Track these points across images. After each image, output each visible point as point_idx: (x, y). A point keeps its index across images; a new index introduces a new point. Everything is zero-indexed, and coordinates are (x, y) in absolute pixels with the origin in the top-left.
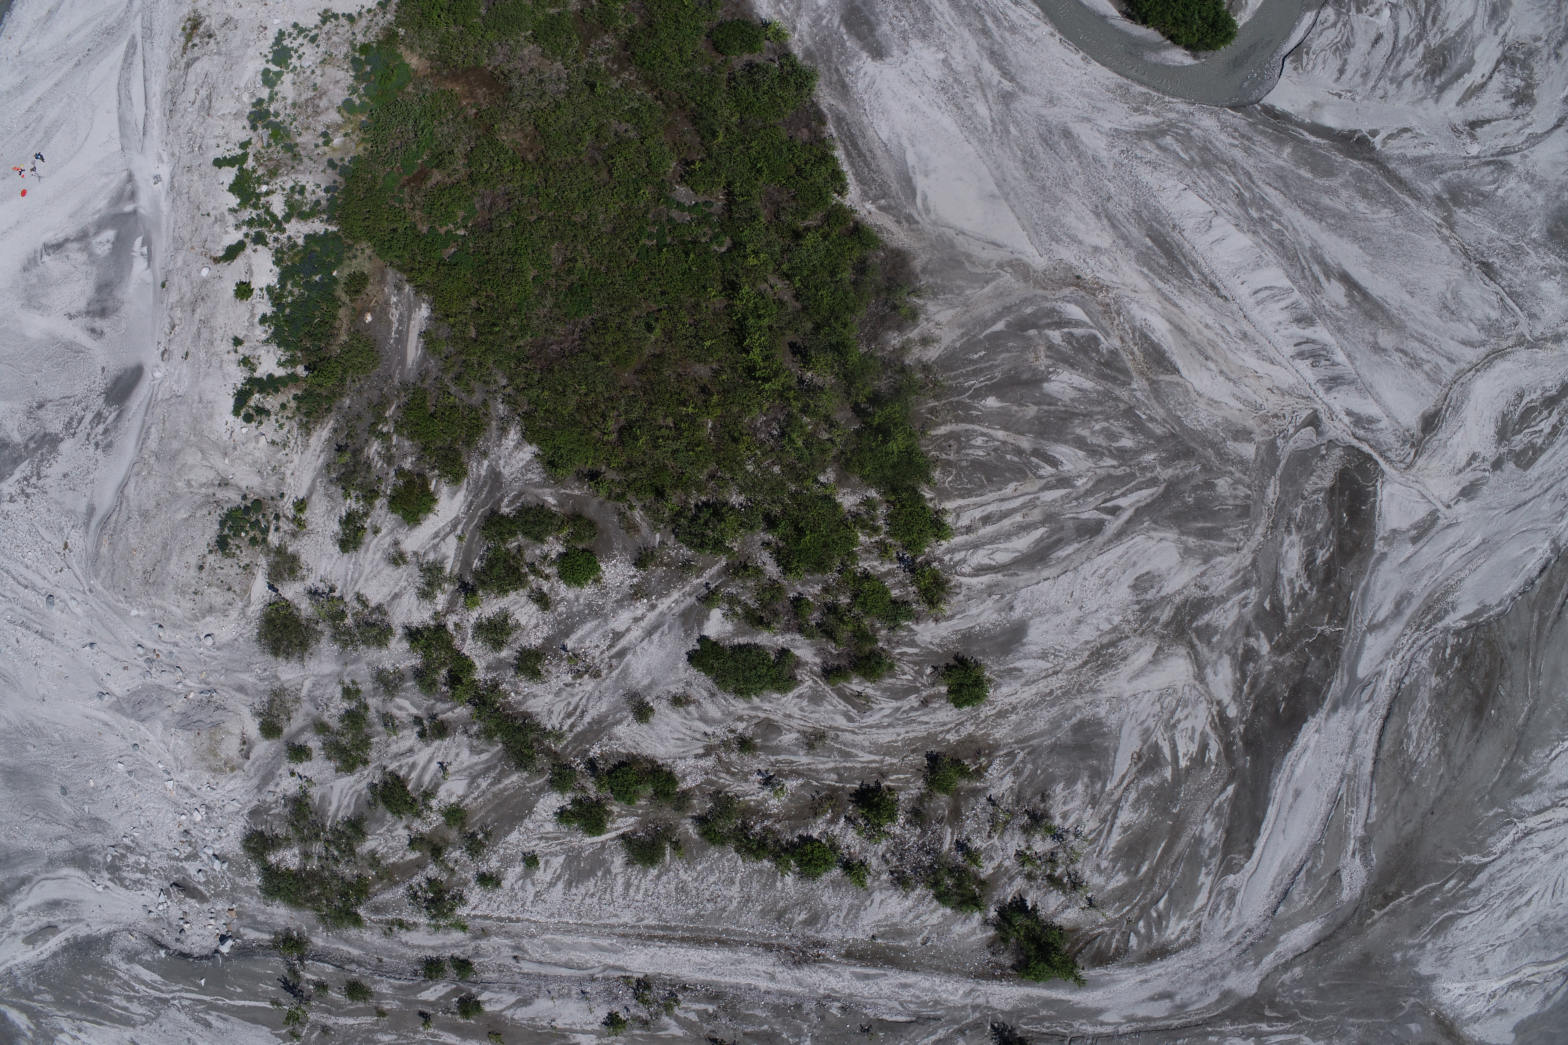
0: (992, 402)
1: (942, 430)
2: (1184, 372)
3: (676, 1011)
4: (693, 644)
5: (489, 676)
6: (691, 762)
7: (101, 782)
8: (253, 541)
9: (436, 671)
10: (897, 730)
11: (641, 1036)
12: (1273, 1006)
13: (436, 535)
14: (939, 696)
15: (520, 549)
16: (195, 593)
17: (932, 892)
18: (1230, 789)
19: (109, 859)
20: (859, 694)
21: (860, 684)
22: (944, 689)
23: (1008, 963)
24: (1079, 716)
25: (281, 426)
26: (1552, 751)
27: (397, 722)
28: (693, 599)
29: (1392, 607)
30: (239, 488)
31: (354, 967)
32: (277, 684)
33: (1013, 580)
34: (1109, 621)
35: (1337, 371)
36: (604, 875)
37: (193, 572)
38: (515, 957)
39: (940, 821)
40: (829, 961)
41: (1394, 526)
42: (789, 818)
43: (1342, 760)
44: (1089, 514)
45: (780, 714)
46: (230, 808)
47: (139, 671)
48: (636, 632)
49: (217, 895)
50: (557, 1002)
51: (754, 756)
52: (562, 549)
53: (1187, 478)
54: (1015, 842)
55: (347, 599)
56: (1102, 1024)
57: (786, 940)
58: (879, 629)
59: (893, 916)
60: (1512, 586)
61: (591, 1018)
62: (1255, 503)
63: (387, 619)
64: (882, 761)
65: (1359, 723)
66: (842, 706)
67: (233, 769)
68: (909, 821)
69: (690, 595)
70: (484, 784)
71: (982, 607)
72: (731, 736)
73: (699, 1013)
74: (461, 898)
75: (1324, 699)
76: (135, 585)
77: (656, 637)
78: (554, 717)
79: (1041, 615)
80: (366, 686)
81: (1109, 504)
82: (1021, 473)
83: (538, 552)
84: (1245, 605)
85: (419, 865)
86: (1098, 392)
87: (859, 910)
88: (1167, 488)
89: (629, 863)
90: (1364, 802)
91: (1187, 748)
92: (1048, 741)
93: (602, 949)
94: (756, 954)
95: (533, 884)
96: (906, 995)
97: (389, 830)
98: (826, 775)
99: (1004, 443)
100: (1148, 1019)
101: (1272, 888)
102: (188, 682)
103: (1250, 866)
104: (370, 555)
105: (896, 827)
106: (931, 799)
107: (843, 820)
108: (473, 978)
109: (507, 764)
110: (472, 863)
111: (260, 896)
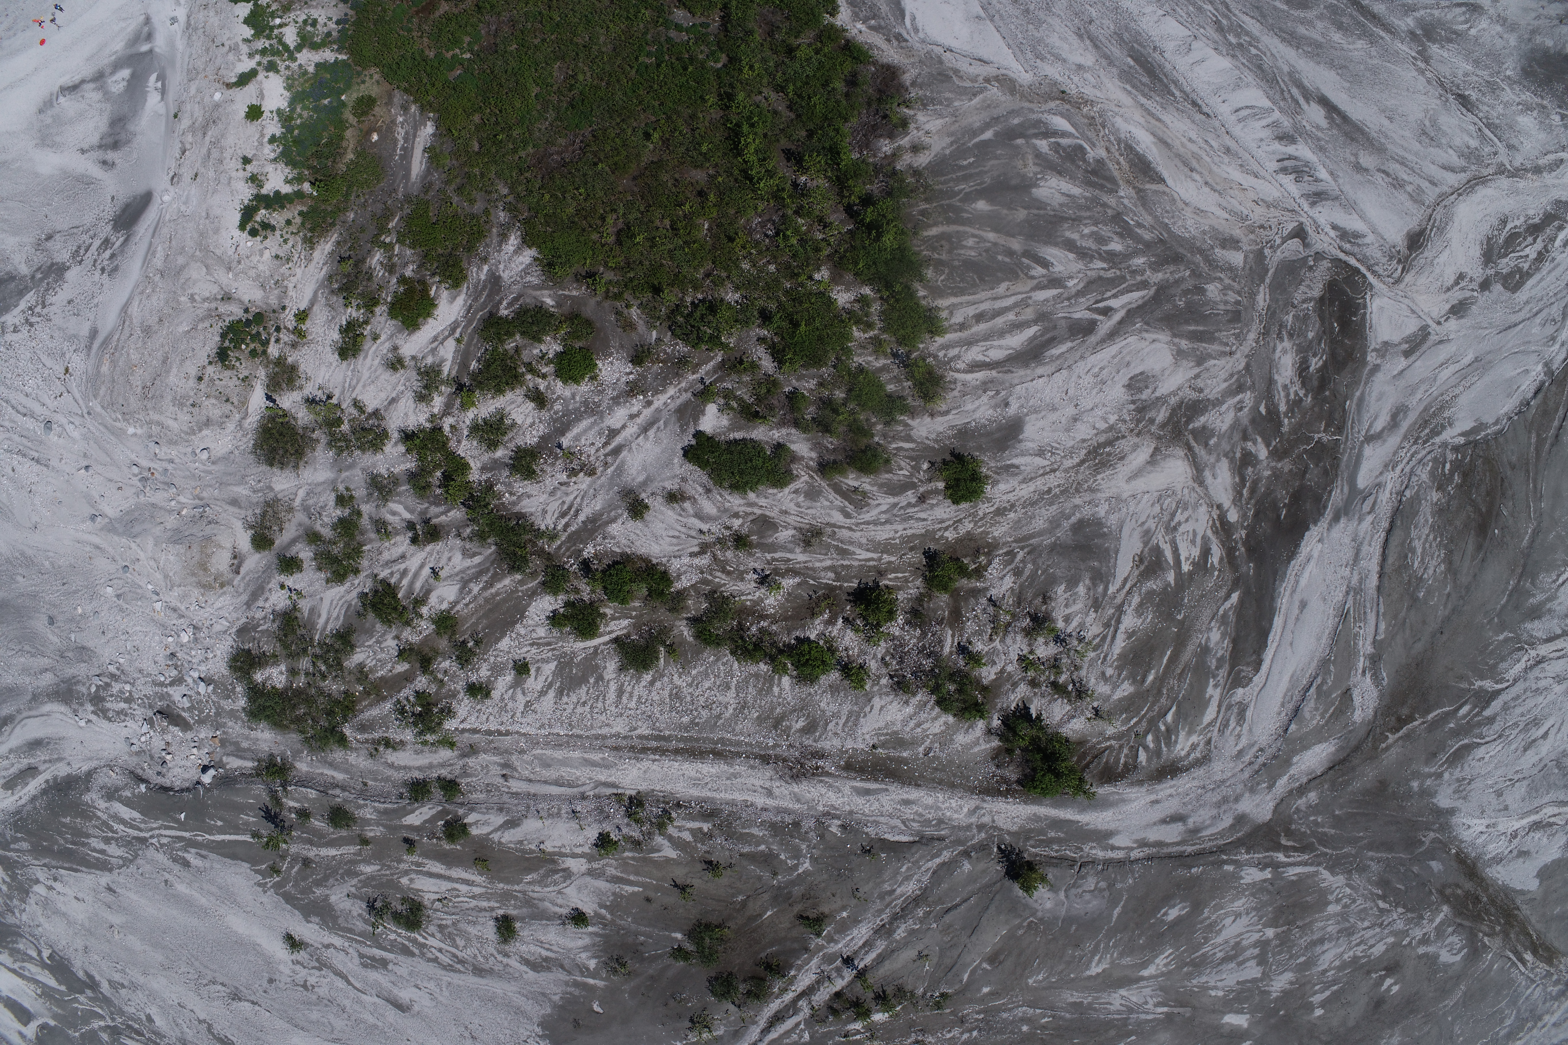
0: (981, 205)
1: (934, 231)
2: (1170, 182)
3: (671, 830)
4: (688, 439)
5: (484, 477)
6: (686, 560)
7: (89, 608)
8: (253, 353)
9: (430, 473)
10: (895, 527)
11: (633, 858)
12: (1289, 834)
13: (435, 339)
14: (936, 492)
15: (517, 350)
16: (193, 405)
17: (934, 697)
18: (1235, 597)
19: (93, 689)
20: (856, 490)
21: (856, 479)
22: (941, 485)
23: (1014, 777)
24: (1078, 515)
25: (286, 241)
26: (1559, 576)
27: (390, 528)
28: (689, 394)
29: (1388, 418)
30: (241, 302)
31: (337, 792)
32: (271, 495)
33: (1008, 377)
34: (1105, 420)
35: (1320, 187)
36: (597, 682)
37: (192, 383)
38: (504, 776)
39: (940, 623)
40: (828, 774)
41: (1386, 339)
42: (786, 619)
44: (1081, 314)
45: (776, 510)
46: (217, 628)
47: (134, 490)
48: (632, 429)
49: (201, 722)
50: (547, 823)
51: (751, 555)
52: (559, 348)
53: (1177, 282)
54: (1017, 645)
55: (344, 406)
56: (1113, 848)
57: (783, 751)
58: (875, 424)
59: (893, 723)
60: (1508, 405)
61: (581, 840)
62: (1246, 309)
63: (383, 424)
64: (880, 559)
65: (1361, 534)
66: (839, 501)
67: (222, 586)
68: (908, 622)
69: (686, 391)
70: (476, 588)
71: (977, 403)
72: (727, 533)
73: (693, 832)
74: (450, 711)
75: (1325, 507)
76: (134, 403)
77: (651, 433)
78: (548, 516)
79: (1036, 412)
80: (360, 492)
81: (1101, 305)
82: (1013, 272)
83: (536, 352)
84: (1241, 409)
85: (407, 678)
86: (1086, 198)
87: (858, 717)
88: (1157, 291)
89: (622, 669)
90: (1371, 617)
91: (1189, 552)
92: (1048, 541)
93: (593, 764)
94: (752, 767)
95: (524, 693)
96: (908, 812)
97: (378, 642)
98: (823, 574)
99: (995, 244)
100: (1160, 844)
101: (1283, 705)
102: (182, 499)
103: (1258, 679)
104: (369, 361)
105: (896, 627)
106: (930, 599)
107: (841, 620)
108: (460, 799)
109: (499, 567)
110: (461, 673)
111: (245, 719)
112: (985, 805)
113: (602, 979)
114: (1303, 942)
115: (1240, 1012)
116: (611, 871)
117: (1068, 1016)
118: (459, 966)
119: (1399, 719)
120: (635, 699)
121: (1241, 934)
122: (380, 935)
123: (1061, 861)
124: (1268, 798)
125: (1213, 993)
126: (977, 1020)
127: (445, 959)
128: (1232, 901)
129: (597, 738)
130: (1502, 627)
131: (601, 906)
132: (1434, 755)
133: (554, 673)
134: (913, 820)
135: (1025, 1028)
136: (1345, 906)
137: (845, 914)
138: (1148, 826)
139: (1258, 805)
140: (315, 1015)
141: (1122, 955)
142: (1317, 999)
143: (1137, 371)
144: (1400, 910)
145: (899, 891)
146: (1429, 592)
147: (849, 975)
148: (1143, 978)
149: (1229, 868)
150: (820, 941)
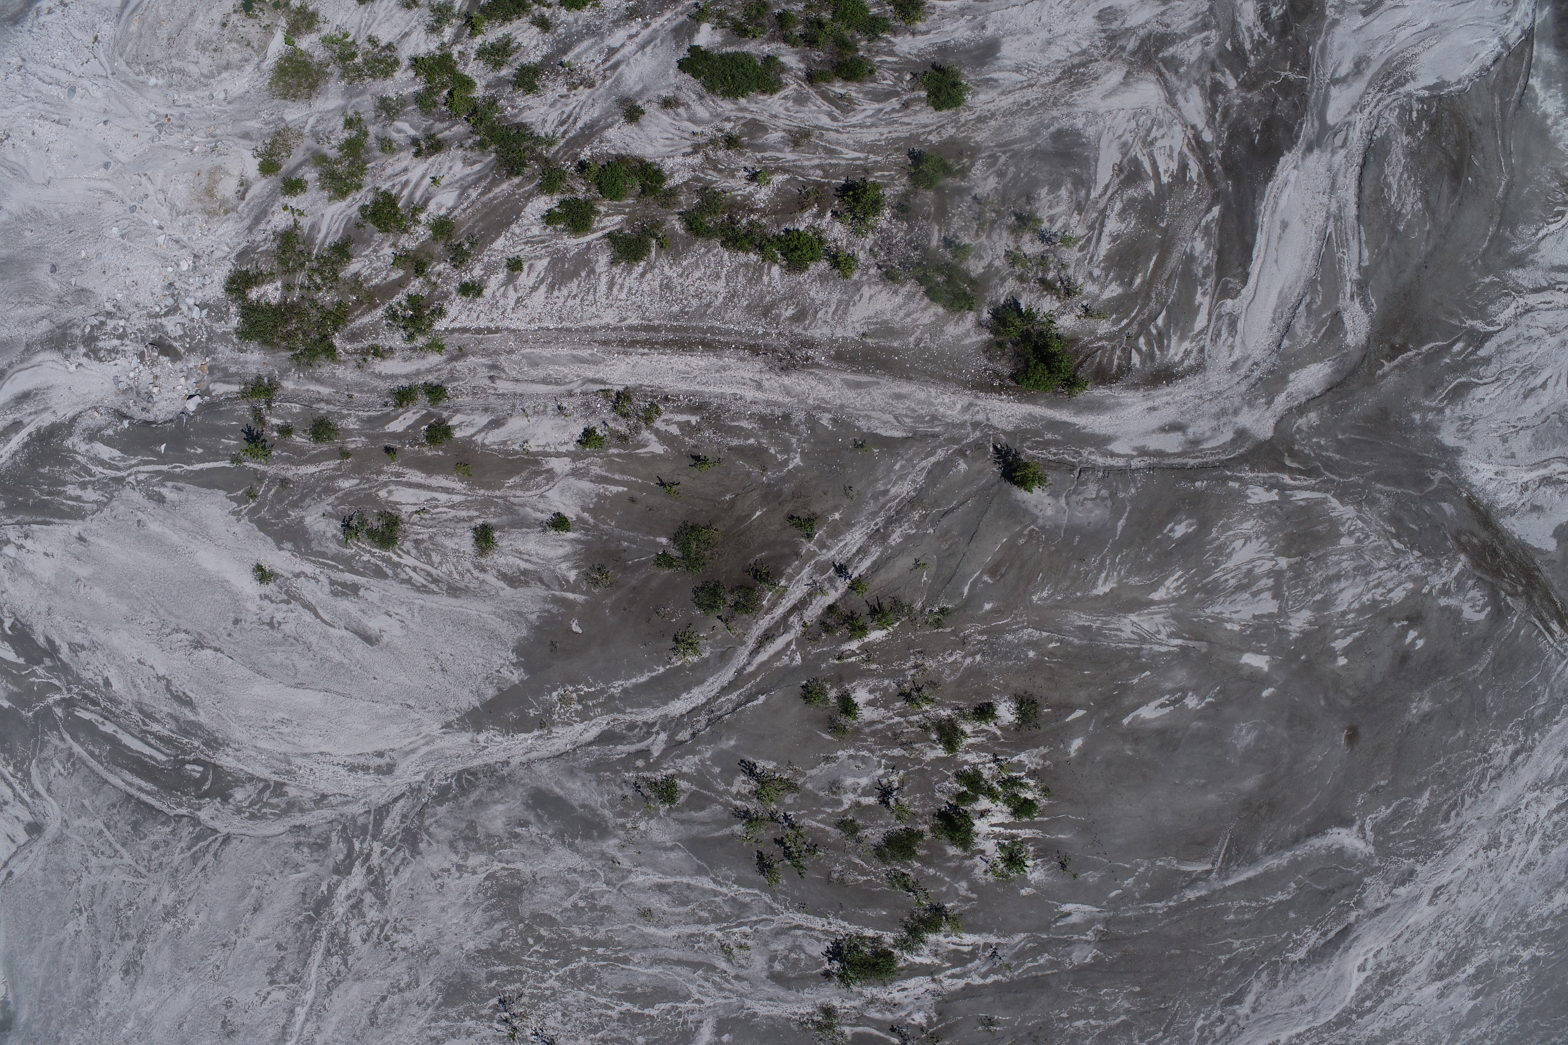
3: (658, 424)
4: (683, 53)
5: (488, 93)
6: (679, 159)
7: (92, 251)
8: (276, 5)
9: (437, 94)
10: (880, 130)
11: (618, 455)
12: (1293, 455)
14: (919, 99)
16: (215, 50)
17: (923, 288)
18: (1216, 210)
19: (87, 330)
20: (842, 97)
21: (843, 87)
22: (923, 94)
23: (1007, 371)
24: (1057, 126)
26: (1538, 230)
27: (394, 145)
28: (685, 17)
31: (322, 405)
32: (282, 125)
33: (984, 5)
34: (1078, 45)
36: (588, 275)
37: (216, 28)
38: (491, 378)
39: (927, 218)
40: (818, 366)
42: (775, 213)
43: (1325, 199)
45: (766, 115)
46: (218, 254)
47: (149, 136)
48: (631, 47)
49: (191, 350)
50: (533, 420)
51: (742, 154)
54: (1003, 242)
55: (359, 42)
56: (1113, 455)
57: (772, 340)
58: (859, 40)
59: (883, 313)
61: (566, 437)
63: (395, 54)
64: (866, 159)
65: (1336, 166)
66: (826, 107)
67: (226, 212)
68: (894, 216)
69: (682, 14)
70: (474, 194)
71: (955, 25)
72: (719, 134)
74: (441, 312)
75: (1298, 137)
76: (158, 53)
77: (648, 49)
78: (548, 125)
79: (1011, 34)
80: (368, 114)
84: (1207, 44)
85: (400, 284)
87: (848, 305)
89: (614, 262)
90: (1354, 245)
91: (1167, 166)
92: (1029, 147)
93: (582, 361)
94: (742, 359)
95: (516, 290)
96: (901, 407)
97: (375, 251)
98: (811, 171)
100: (1160, 454)
101: (1273, 321)
102: (195, 138)
103: (1246, 292)
104: (385, 3)
105: (884, 219)
106: (916, 194)
107: (829, 214)
108: (445, 403)
109: (498, 173)
110: (455, 274)
111: (236, 341)
112: (979, 402)
113: (582, 593)
114: (1319, 576)
115: (1258, 651)
116: (596, 470)
117: (1076, 641)
119: (1393, 347)
120: (625, 290)
121: (1253, 561)
122: (353, 556)
123: (1060, 465)
124: (1268, 414)
125: (1229, 626)
126: (980, 642)
127: (418, 579)
128: (1241, 522)
129: (586, 331)
130: (1487, 270)
131: (584, 509)
132: (1433, 388)
133: (546, 269)
134: (906, 416)
135: (1031, 654)
136: (1358, 541)
137: (837, 516)
138: (1146, 433)
139: (1257, 421)
140: (278, 658)
141: (1129, 573)
142: (1339, 644)
143: (1106, 5)
144: (1416, 553)
145: (893, 491)
146: (1409, 226)
147: (842, 585)
148: (1153, 603)
149: (1235, 485)
150: (811, 546)
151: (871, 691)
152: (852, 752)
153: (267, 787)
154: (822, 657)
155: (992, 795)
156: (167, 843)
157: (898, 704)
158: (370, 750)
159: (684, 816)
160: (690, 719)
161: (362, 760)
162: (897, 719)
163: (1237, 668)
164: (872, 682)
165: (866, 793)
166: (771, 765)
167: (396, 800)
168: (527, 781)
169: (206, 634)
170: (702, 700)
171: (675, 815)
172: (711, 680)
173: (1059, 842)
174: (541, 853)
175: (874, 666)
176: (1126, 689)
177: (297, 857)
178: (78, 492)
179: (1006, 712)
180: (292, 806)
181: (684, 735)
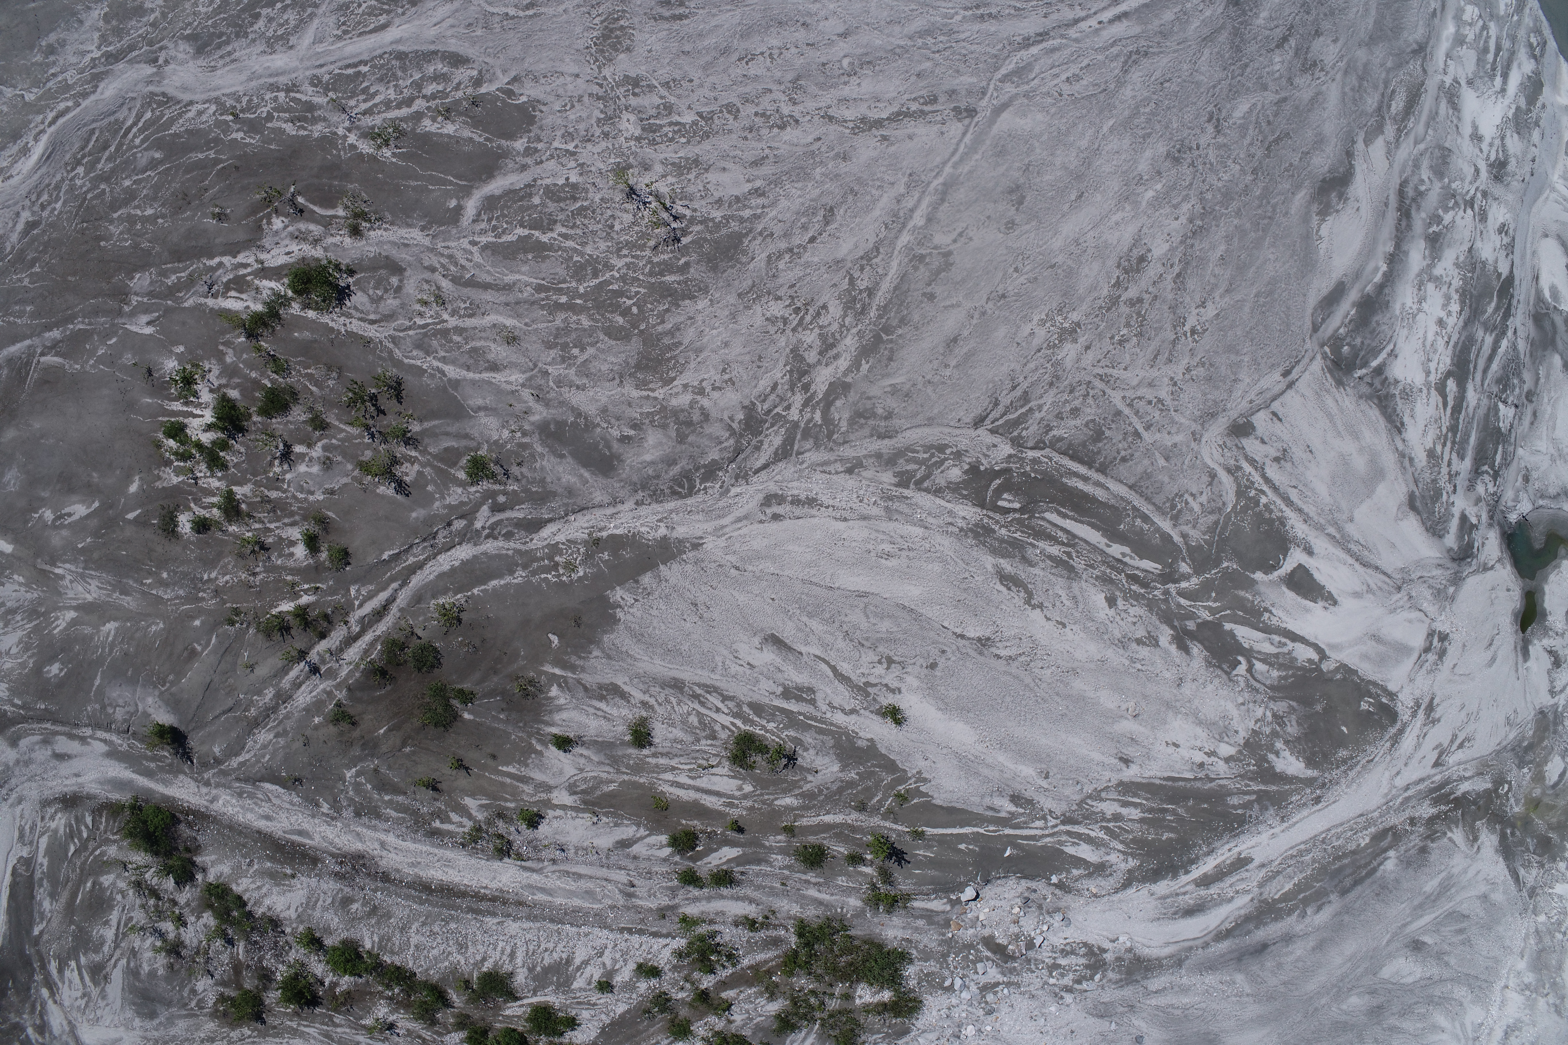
3: (469, 824)
11: (506, 800)
17: (248, 908)
18: (36, 931)
19: (1098, 977)
23: (182, 827)
31: (813, 880)
36: (534, 967)
38: (633, 886)
39: (248, 967)
40: (333, 855)
42: (371, 993)
49: (970, 946)
54: (189, 937)
56: (105, 741)
57: (370, 884)
59: (279, 894)
61: (555, 824)
64: (299, 1025)
68: (273, 973)
73: (449, 820)
74: (680, 955)
85: (724, 985)
87: (307, 906)
89: (511, 975)
93: (543, 890)
94: (398, 871)
95: (604, 965)
96: (266, 809)
97: (751, 1019)
100: (71, 737)
103: (13, 860)
105: (281, 973)
106: (258, 988)
107: (326, 985)
108: (679, 869)
110: (666, 987)
111: (914, 952)
112: (205, 804)
113: (546, 673)
116: (528, 789)
117: (131, 583)
118: (699, 691)
120: (499, 949)
121: (4, 634)
122: (786, 727)
123: (143, 740)
125: (21, 580)
126: (204, 591)
127: (714, 700)
128: (13, 669)
129: (535, 917)
131: (540, 754)
133: (575, 979)
134: (262, 801)
135: (165, 575)
137: (316, 720)
138: (81, 755)
139: (3, 752)
141: (92, 638)
145: (271, 736)
147: (313, 656)
148: (76, 608)
149: (17, 702)
150: (338, 696)
151: (292, 555)
152: (311, 498)
153: (918, 483)
154: (332, 591)
155: (199, 445)
156: (1059, 416)
157: (270, 540)
158: (787, 523)
159: (464, 443)
160: (453, 540)
161: (798, 511)
162: (272, 526)
163: (15, 541)
164: (291, 563)
165: (302, 456)
166: (381, 490)
167: (765, 467)
168: (617, 485)
169: (973, 653)
170: (441, 558)
171: (473, 444)
172: (432, 577)
173: (151, 396)
174: (610, 407)
175: (289, 578)
176: (96, 534)
177: (892, 403)
178: (1124, 811)
179: (185, 524)
180: (889, 461)
181: (459, 525)
